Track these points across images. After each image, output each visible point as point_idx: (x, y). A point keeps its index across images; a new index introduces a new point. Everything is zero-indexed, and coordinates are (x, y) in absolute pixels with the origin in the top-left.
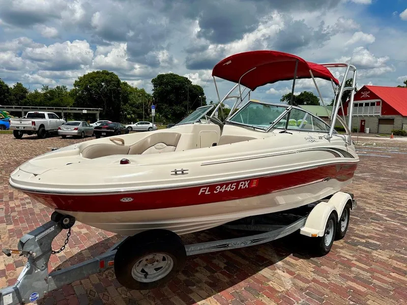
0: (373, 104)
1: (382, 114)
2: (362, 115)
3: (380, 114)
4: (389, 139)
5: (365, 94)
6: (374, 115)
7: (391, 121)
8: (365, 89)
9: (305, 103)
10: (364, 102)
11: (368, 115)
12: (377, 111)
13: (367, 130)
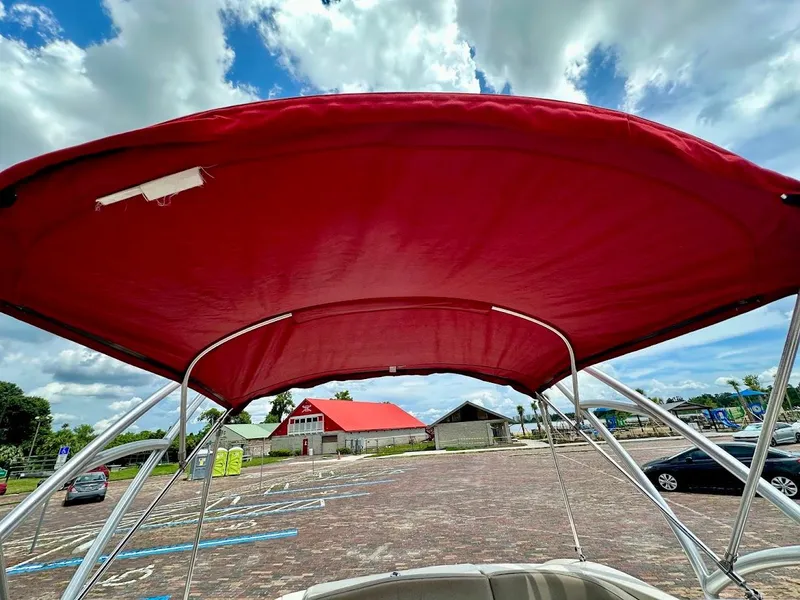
0: (315, 419)
1: (326, 430)
2: (305, 433)
3: (323, 431)
4: (336, 460)
5: (307, 408)
6: (317, 432)
7: (334, 438)
8: (306, 402)
9: (232, 421)
10: (306, 417)
11: (311, 432)
12: (318, 428)
13: (311, 451)
